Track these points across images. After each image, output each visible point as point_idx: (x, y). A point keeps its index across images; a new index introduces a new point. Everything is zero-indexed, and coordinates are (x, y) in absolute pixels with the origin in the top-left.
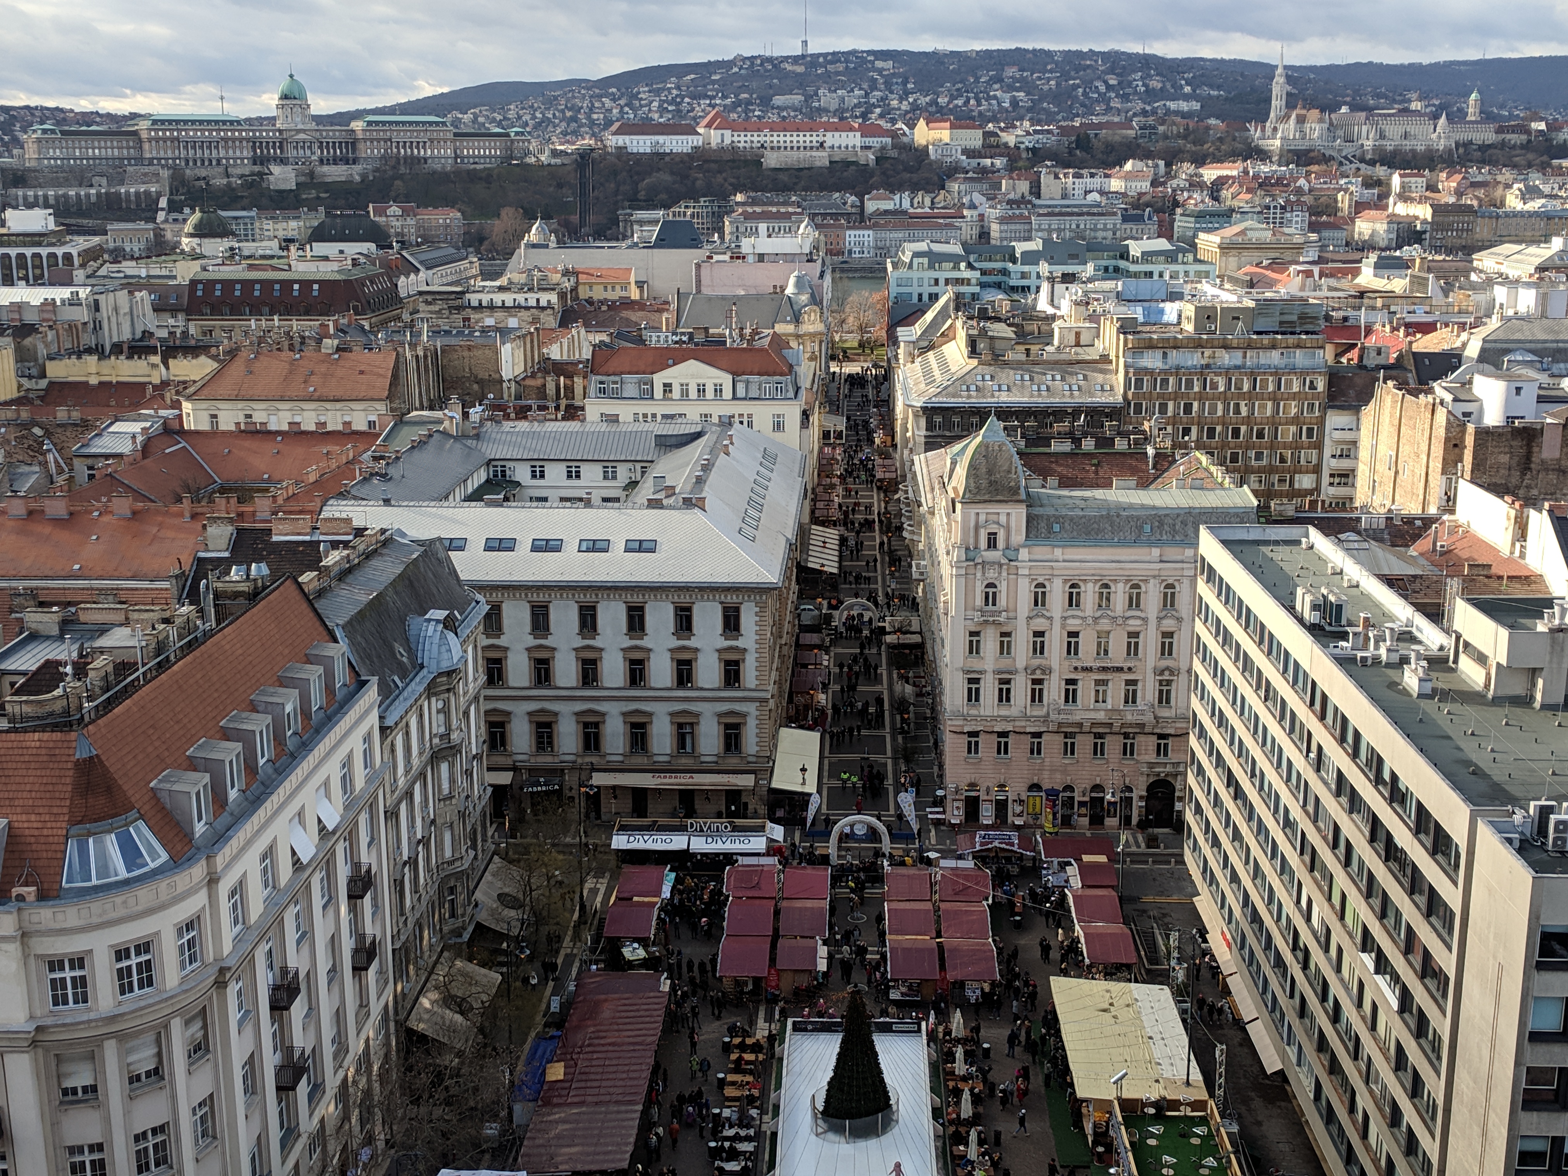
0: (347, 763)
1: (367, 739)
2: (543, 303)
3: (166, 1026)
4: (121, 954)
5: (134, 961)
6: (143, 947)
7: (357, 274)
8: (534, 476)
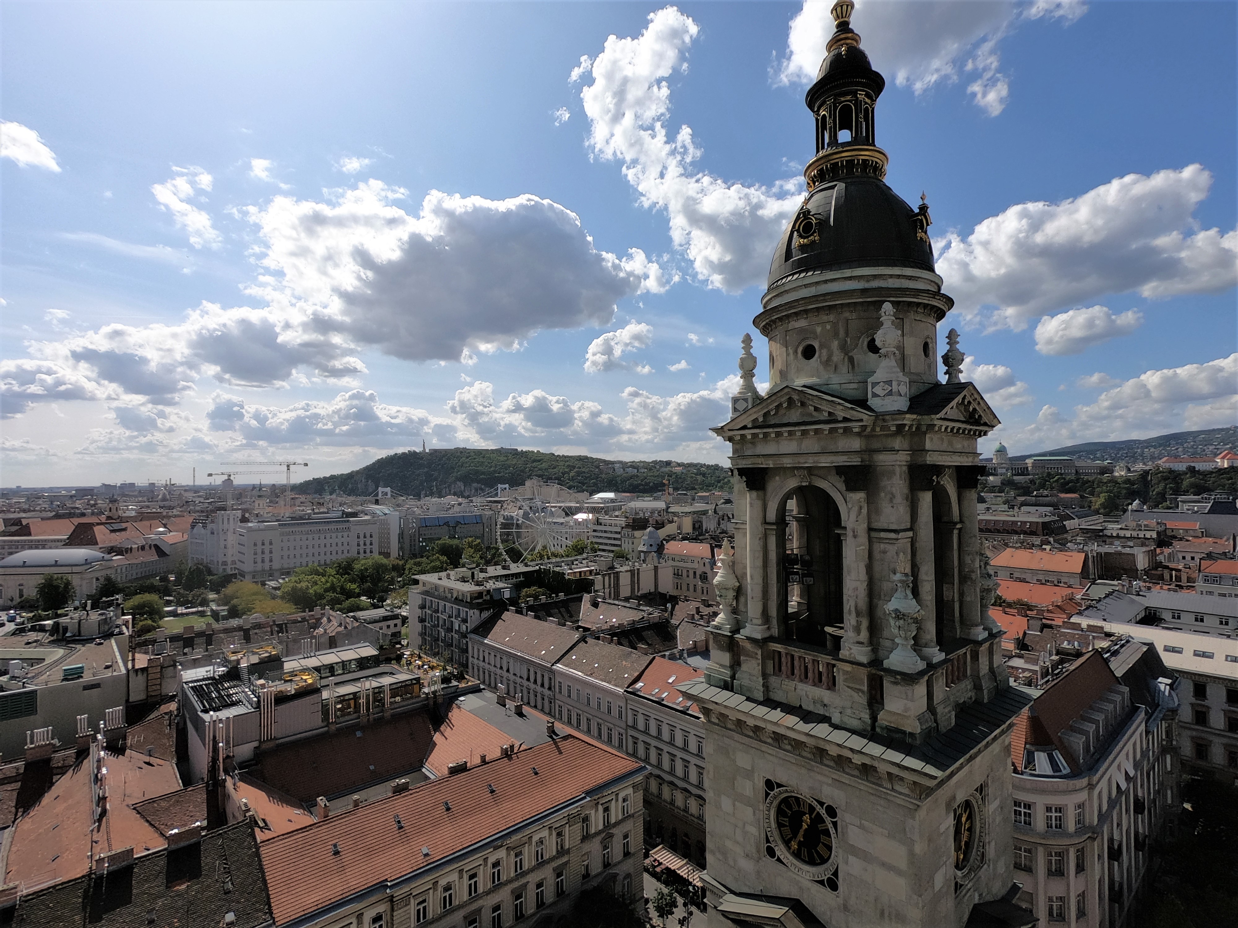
0: (1135, 744)
1: (1141, 734)
2: (1148, 536)
3: (1068, 851)
4: (1049, 809)
5: (1054, 815)
6: (1059, 810)
7: (1047, 519)
8: (1174, 617)
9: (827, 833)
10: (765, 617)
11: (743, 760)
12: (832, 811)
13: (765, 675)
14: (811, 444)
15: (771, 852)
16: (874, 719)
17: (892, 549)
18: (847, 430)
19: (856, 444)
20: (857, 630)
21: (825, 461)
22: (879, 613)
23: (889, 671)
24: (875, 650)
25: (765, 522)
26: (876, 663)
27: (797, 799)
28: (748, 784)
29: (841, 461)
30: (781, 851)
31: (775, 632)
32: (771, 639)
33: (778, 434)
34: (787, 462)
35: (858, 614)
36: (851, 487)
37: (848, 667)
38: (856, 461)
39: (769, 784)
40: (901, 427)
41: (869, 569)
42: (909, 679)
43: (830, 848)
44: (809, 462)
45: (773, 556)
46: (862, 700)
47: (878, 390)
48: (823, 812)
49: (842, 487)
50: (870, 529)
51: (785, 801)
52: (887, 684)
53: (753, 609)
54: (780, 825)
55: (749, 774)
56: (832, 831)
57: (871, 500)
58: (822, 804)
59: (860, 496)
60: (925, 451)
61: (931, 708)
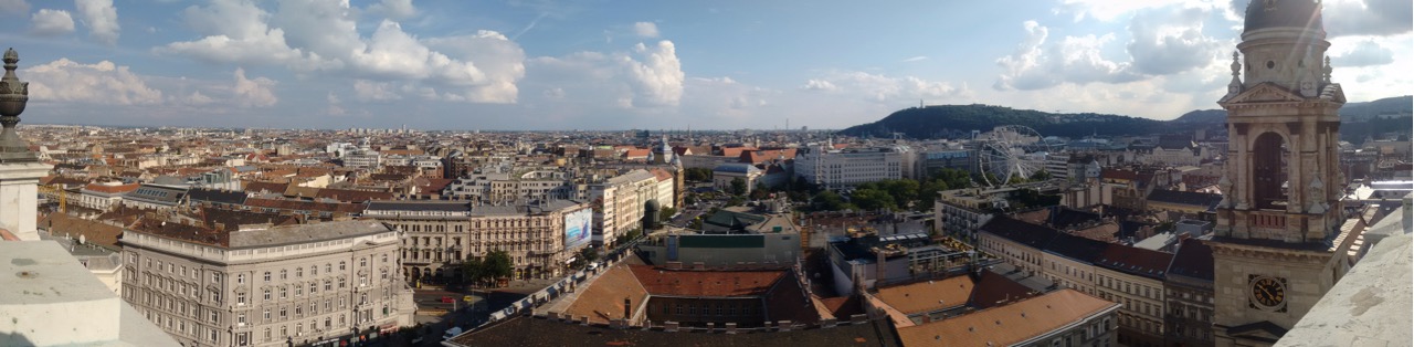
9: (1281, 291)
10: (1248, 200)
11: (1237, 269)
12: (1284, 280)
13: (1248, 227)
14: (1273, 112)
15: (1252, 306)
16: (1304, 237)
17: (1310, 160)
18: (1293, 106)
19: (1296, 112)
20: (1296, 199)
21: (1280, 120)
22: (1305, 190)
23: (1311, 215)
24: (1303, 206)
25: (1247, 151)
26: (1304, 212)
27: (1265, 280)
28: (1240, 279)
29: (1289, 120)
30: (1257, 304)
31: (1252, 206)
32: (1251, 209)
33: (1257, 106)
34: (1261, 120)
35: (1296, 191)
36: (1293, 132)
37: (1292, 216)
38: (1296, 120)
39: (1251, 277)
40: (1316, 104)
41: (1301, 170)
42: (1319, 216)
43: (1282, 297)
44: (1273, 120)
45: (1251, 169)
46: (1298, 229)
47: (1305, 86)
48: (1279, 282)
49: (1288, 133)
50: (1301, 152)
51: (1259, 283)
52: (1310, 221)
53: (1242, 195)
54: (1256, 294)
55: (1240, 274)
56: (1284, 288)
57: (1301, 139)
58: (1278, 279)
59: (1296, 137)
60: (1323, 115)
61: (1326, 229)
